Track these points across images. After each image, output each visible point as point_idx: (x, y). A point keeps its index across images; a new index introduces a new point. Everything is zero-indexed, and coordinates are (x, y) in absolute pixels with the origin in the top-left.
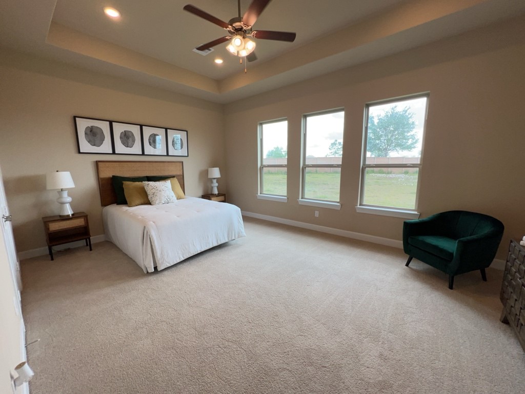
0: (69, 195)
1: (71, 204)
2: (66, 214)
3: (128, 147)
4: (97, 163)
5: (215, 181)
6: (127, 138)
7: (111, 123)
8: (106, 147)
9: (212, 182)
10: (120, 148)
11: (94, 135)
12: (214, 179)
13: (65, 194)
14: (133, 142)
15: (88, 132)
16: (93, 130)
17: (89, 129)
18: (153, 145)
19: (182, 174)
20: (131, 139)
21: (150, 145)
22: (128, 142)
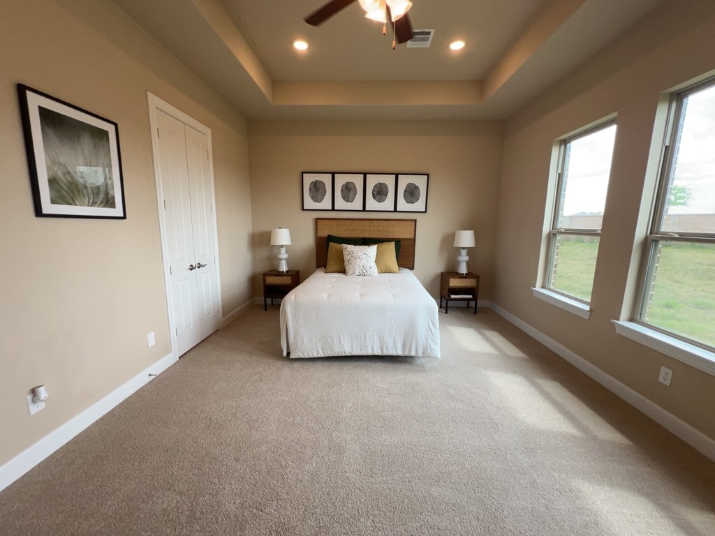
0: (287, 252)
1: (287, 260)
2: (281, 270)
3: (348, 201)
4: (317, 220)
5: (464, 252)
6: (348, 191)
7: (333, 174)
8: (326, 203)
9: (459, 254)
10: (340, 203)
11: (317, 189)
12: (464, 248)
13: (283, 250)
14: (355, 194)
15: (312, 188)
16: (317, 185)
17: (313, 185)
18: (378, 197)
19: (413, 237)
20: (352, 192)
21: (374, 198)
22: (348, 196)
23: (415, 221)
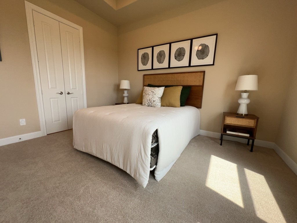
2: (125, 102)
3: (160, 63)
4: (144, 75)
5: (245, 95)
6: (161, 56)
7: (153, 47)
8: (149, 66)
10: (156, 65)
11: (145, 58)
12: (245, 92)
13: (126, 92)
14: (164, 58)
15: (143, 57)
16: (145, 55)
17: (143, 55)
18: (178, 58)
19: (201, 84)
20: (163, 57)
21: (175, 59)
22: (161, 60)
23: (204, 72)
